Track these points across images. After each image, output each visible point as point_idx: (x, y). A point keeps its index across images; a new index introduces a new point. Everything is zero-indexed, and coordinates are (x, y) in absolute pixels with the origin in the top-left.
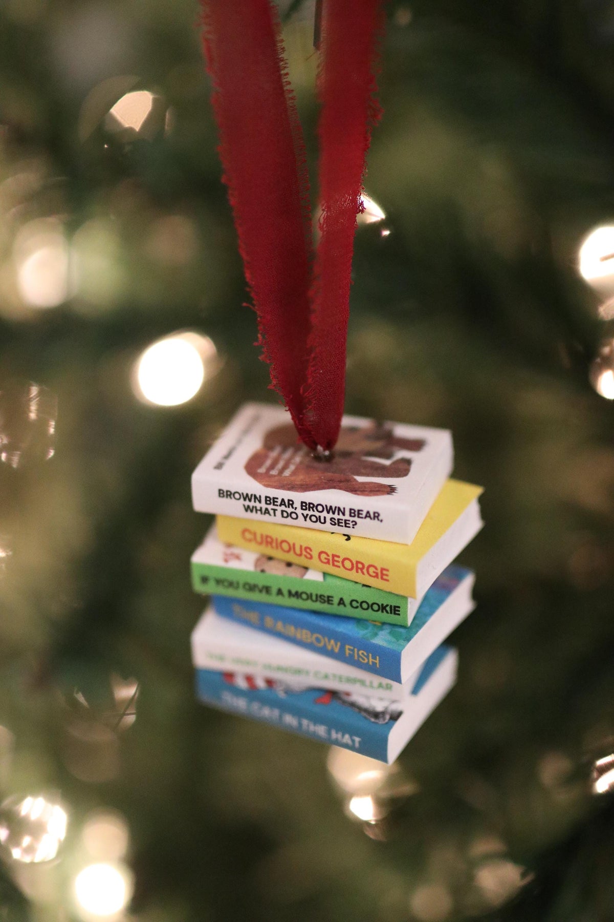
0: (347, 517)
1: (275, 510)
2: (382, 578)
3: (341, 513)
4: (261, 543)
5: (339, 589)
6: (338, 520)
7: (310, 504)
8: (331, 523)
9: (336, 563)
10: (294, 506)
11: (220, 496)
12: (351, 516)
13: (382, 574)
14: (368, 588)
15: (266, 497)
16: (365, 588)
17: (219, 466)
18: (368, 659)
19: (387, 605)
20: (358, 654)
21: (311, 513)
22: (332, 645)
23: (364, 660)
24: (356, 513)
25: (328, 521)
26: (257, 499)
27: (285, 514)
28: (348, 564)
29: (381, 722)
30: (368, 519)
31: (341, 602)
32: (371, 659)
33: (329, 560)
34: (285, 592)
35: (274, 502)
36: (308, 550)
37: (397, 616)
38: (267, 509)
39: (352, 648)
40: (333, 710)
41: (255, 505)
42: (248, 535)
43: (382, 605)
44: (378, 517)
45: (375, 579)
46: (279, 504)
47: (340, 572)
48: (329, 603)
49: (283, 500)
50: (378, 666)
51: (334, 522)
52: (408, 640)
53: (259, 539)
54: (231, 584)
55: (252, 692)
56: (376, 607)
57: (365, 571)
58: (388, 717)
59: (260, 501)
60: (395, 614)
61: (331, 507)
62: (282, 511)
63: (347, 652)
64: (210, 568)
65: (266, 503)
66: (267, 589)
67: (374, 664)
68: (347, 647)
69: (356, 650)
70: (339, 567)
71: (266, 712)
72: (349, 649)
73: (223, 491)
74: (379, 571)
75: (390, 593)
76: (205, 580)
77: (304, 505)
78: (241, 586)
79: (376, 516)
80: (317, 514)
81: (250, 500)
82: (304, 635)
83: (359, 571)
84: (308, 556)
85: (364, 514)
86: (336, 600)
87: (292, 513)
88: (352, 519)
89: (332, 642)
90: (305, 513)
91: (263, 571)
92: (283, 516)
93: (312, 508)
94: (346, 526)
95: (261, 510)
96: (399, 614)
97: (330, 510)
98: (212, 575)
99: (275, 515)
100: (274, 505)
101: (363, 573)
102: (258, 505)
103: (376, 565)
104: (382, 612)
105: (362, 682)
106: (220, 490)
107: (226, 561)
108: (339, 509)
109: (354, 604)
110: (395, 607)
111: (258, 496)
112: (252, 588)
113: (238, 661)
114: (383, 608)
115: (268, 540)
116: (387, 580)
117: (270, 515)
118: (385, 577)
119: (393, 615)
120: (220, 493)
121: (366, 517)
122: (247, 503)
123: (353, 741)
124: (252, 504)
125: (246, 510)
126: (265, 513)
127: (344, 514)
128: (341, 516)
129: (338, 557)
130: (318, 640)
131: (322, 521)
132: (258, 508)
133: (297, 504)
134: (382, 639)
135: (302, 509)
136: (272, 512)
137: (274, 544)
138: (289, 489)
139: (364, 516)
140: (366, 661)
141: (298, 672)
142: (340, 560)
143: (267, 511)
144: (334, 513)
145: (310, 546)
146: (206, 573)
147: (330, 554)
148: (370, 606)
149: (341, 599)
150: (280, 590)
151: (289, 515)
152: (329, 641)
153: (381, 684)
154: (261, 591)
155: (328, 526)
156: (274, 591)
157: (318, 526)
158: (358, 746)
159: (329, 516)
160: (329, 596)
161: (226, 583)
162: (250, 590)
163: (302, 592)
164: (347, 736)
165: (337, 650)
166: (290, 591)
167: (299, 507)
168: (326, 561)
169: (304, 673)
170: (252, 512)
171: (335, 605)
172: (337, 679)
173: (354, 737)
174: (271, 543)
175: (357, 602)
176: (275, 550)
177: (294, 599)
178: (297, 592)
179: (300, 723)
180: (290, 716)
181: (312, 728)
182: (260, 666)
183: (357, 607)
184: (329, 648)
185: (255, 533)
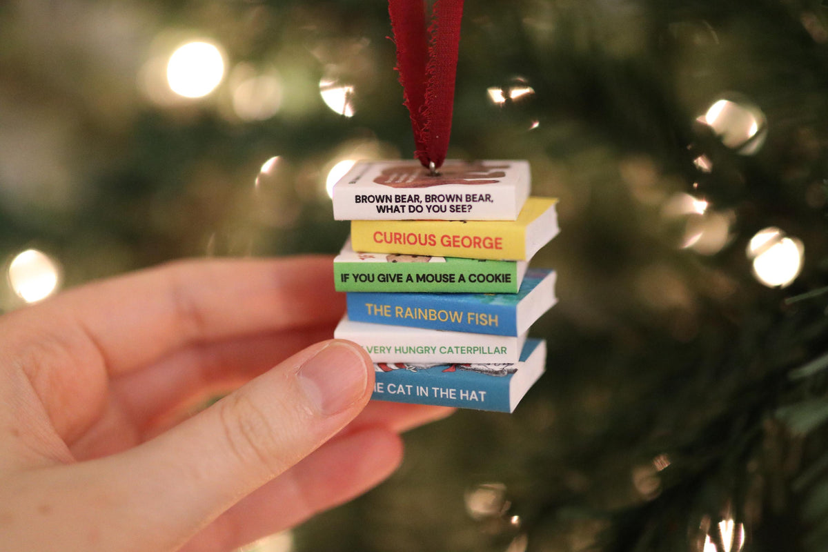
0: (464, 202)
1: (403, 206)
2: (497, 248)
3: (459, 200)
4: (390, 242)
5: (456, 268)
6: (457, 206)
7: (433, 196)
8: (451, 211)
9: (456, 244)
10: (420, 200)
11: (357, 202)
12: (467, 201)
13: (496, 244)
14: (483, 263)
15: (396, 196)
16: (481, 263)
17: (353, 182)
18: (488, 320)
19: (500, 275)
20: (479, 318)
21: (433, 204)
22: (457, 317)
23: (484, 322)
24: (471, 198)
25: (448, 209)
26: (388, 199)
27: (412, 209)
28: (467, 242)
29: (501, 375)
30: (481, 201)
31: (462, 278)
32: (490, 320)
33: (450, 242)
34: (414, 278)
35: (403, 199)
36: (432, 238)
38: (396, 207)
39: (473, 314)
40: (458, 375)
41: (386, 204)
42: (379, 237)
43: (496, 275)
44: (489, 198)
45: (490, 250)
46: (406, 200)
47: (461, 251)
48: (451, 282)
49: (410, 196)
50: (497, 325)
51: (455, 209)
52: (520, 299)
53: (388, 239)
54: (367, 277)
55: (386, 375)
56: (490, 278)
57: (481, 244)
58: (506, 373)
59: (391, 201)
60: (507, 281)
61: (450, 196)
62: (410, 206)
63: (469, 319)
64: (349, 265)
65: (396, 202)
66: (398, 277)
67: (493, 323)
68: (469, 314)
69: (477, 315)
70: (458, 246)
71: (400, 390)
72: (471, 316)
73: (359, 196)
74: (494, 242)
75: (504, 261)
76: (345, 277)
77: (429, 198)
78: (376, 277)
79: (488, 197)
80: (439, 204)
81: (382, 201)
82: (431, 314)
83: (477, 245)
84: (432, 243)
85: (478, 197)
86: (457, 278)
87: (418, 207)
88: (468, 204)
89: (456, 313)
90: (429, 204)
91: (394, 261)
92: (410, 212)
93: (435, 199)
94: (463, 211)
95: (391, 209)
96: (510, 282)
97: (450, 198)
98: (351, 272)
99: (403, 212)
100: (403, 202)
101: (480, 247)
102: (389, 204)
103: (490, 236)
104: (496, 281)
105: (481, 350)
107: (362, 259)
108: (457, 196)
109: (473, 278)
110: (507, 275)
111: (389, 196)
112: (385, 278)
114: (496, 278)
115: (397, 238)
116: (501, 248)
117: (399, 212)
118: (499, 246)
119: (505, 284)
120: (356, 199)
121: (480, 199)
122: (380, 204)
123: (479, 396)
124: (384, 204)
125: (379, 212)
126: (395, 210)
127: (461, 200)
128: (459, 203)
129: (458, 237)
130: (443, 316)
131: (443, 209)
132: (389, 207)
133: (422, 198)
134: (498, 302)
135: (426, 201)
136: (400, 209)
137: (402, 240)
138: (415, 187)
139: (477, 199)
140: (486, 322)
141: (427, 350)
142: (460, 239)
143: (397, 209)
144: (453, 201)
145: (434, 233)
146: (346, 271)
147: (451, 236)
148: (486, 278)
149: (462, 275)
150: (409, 275)
151: (416, 209)
152: (453, 314)
153: (497, 348)
154: (393, 281)
155: (448, 215)
156: (404, 278)
157: (440, 215)
158: (483, 400)
159: (448, 204)
160: (451, 275)
161: (363, 278)
162: (384, 281)
163: (428, 275)
164: (474, 392)
165: (459, 321)
166: (418, 276)
167: (424, 200)
168: (447, 243)
169: (431, 351)
170: (384, 212)
171: (457, 283)
172: (459, 351)
173: (480, 392)
174: (399, 239)
175: (475, 276)
176: (403, 246)
177: (421, 283)
178: (424, 275)
179: (431, 392)
180: (422, 388)
181: (442, 393)
182: (393, 350)
183: (475, 281)
184: (453, 321)
185: (385, 233)
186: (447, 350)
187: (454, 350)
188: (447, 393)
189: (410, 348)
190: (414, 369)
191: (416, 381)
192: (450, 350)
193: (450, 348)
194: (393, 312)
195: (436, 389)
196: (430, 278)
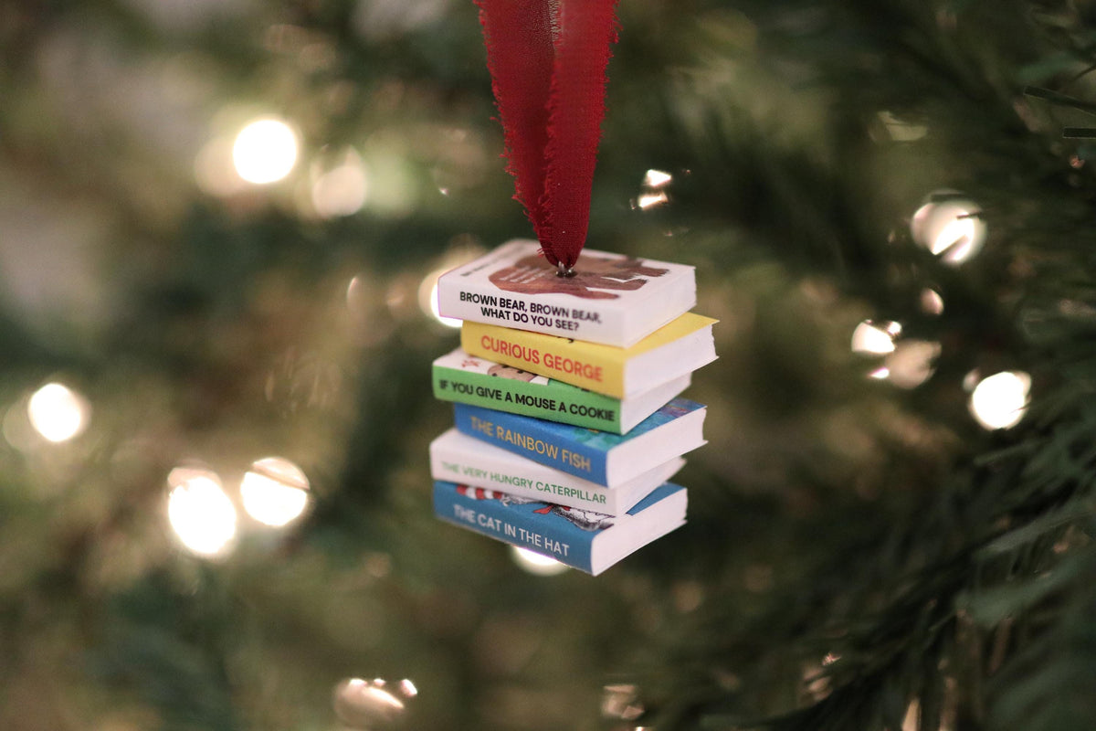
0: (570, 318)
1: (508, 313)
2: (596, 379)
3: (565, 315)
4: (497, 351)
5: (560, 394)
6: (563, 321)
7: (538, 305)
8: (557, 326)
9: (558, 366)
10: (525, 308)
11: (460, 301)
12: (573, 317)
13: (596, 374)
14: (587, 393)
15: (501, 299)
16: (584, 393)
17: (467, 274)
18: (581, 463)
19: (603, 411)
20: (572, 458)
21: (539, 315)
22: (552, 452)
23: (577, 463)
24: (579, 315)
25: (554, 323)
26: (493, 301)
27: (517, 318)
28: (568, 366)
29: (590, 529)
30: (589, 320)
31: (562, 407)
32: (583, 463)
33: (552, 362)
34: (514, 398)
35: (508, 304)
36: (535, 354)
37: (611, 422)
38: (501, 311)
39: (567, 452)
40: (551, 519)
41: (491, 307)
42: (487, 343)
43: (599, 410)
44: (597, 318)
45: (591, 380)
46: (511, 306)
47: (561, 375)
48: (551, 409)
49: (515, 302)
50: (589, 469)
51: (561, 325)
52: (618, 443)
53: (495, 347)
54: (466, 388)
55: (480, 504)
56: (592, 413)
57: (582, 372)
58: (597, 527)
59: (495, 304)
60: (609, 420)
61: (556, 309)
62: (515, 314)
63: (564, 457)
64: (449, 371)
65: (501, 306)
66: (497, 394)
67: (585, 467)
68: (564, 451)
69: (571, 454)
70: (560, 369)
71: (490, 523)
72: (566, 454)
73: (465, 293)
74: (594, 371)
75: (604, 396)
76: (443, 384)
77: (535, 307)
78: (475, 389)
79: (595, 317)
80: (544, 316)
81: (487, 303)
82: (528, 443)
83: (578, 373)
84: (536, 360)
85: (585, 315)
86: (557, 406)
87: (523, 315)
88: (574, 321)
89: (551, 447)
91: (495, 375)
92: (515, 319)
93: (540, 309)
94: (569, 329)
95: (496, 313)
96: (613, 421)
97: (556, 311)
98: (451, 379)
99: (508, 318)
100: (508, 307)
101: (580, 374)
102: (493, 307)
103: (591, 364)
104: (599, 417)
105: (579, 494)
106: (462, 293)
107: (464, 366)
108: (564, 311)
109: (574, 409)
110: (610, 412)
111: (494, 299)
112: (484, 392)
113: (469, 471)
114: (599, 413)
115: (503, 347)
116: (601, 381)
117: (504, 318)
118: (599, 377)
119: (607, 422)
120: (461, 296)
121: (587, 318)
122: (484, 306)
123: (562, 548)
124: (489, 307)
125: (484, 314)
127: (567, 315)
128: (565, 318)
129: (560, 358)
130: (540, 447)
131: (549, 323)
132: (494, 311)
133: (527, 306)
134: (594, 443)
135: (532, 311)
136: (505, 315)
137: (508, 350)
138: (521, 292)
139: (585, 317)
140: (579, 464)
141: (522, 482)
142: (561, 361)
143: (501, 315)
144: (559, 314)
145: (538, 349)
146: (445, 378)
147: (554, 356)
148: (588, 411)
149: (562, 404)
150: (508, 394)
151: (521, 318)
152: (549, 447)
153: (595, 495)
154: (492, 396)
155: (554, 329)
156: (504, 395)
157: (545, 329)
158: (566, 554)
159: (555, 318)
160: (551, 401)
161: (462, 388)
162: (483, 395)
163: (528, 397)
164: (557, 544)
165: (555, 457)
166: (517, 395)
167: (529, 309)
168: (550, 364)
169: (527, 485)
170: (488, 315)
171: (557, 411)
172: (557, 491)
173: (563, 545)
174: (505, 349)
175: (576, 407)
176: (508, 357)
177: (521, 404)
178: (523, 396)
179: (518, 533)
180: (509, 526)
181: (528, 537)
182: (488, 476)
183: (576, 413)
184: (549, 455)
185: (492, 340)
186: (544, 487)
187: (551, 488)
188: (532, 538)
189: (507, 478)
190: (507, 503)
191: (506, 517)
192: (547, 488)
193: (547, 485)
194: (494, 431)
195: (522, 531)
196: (530, 401)
